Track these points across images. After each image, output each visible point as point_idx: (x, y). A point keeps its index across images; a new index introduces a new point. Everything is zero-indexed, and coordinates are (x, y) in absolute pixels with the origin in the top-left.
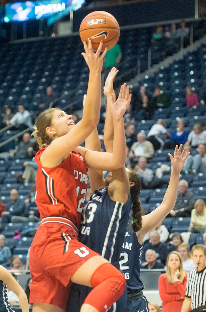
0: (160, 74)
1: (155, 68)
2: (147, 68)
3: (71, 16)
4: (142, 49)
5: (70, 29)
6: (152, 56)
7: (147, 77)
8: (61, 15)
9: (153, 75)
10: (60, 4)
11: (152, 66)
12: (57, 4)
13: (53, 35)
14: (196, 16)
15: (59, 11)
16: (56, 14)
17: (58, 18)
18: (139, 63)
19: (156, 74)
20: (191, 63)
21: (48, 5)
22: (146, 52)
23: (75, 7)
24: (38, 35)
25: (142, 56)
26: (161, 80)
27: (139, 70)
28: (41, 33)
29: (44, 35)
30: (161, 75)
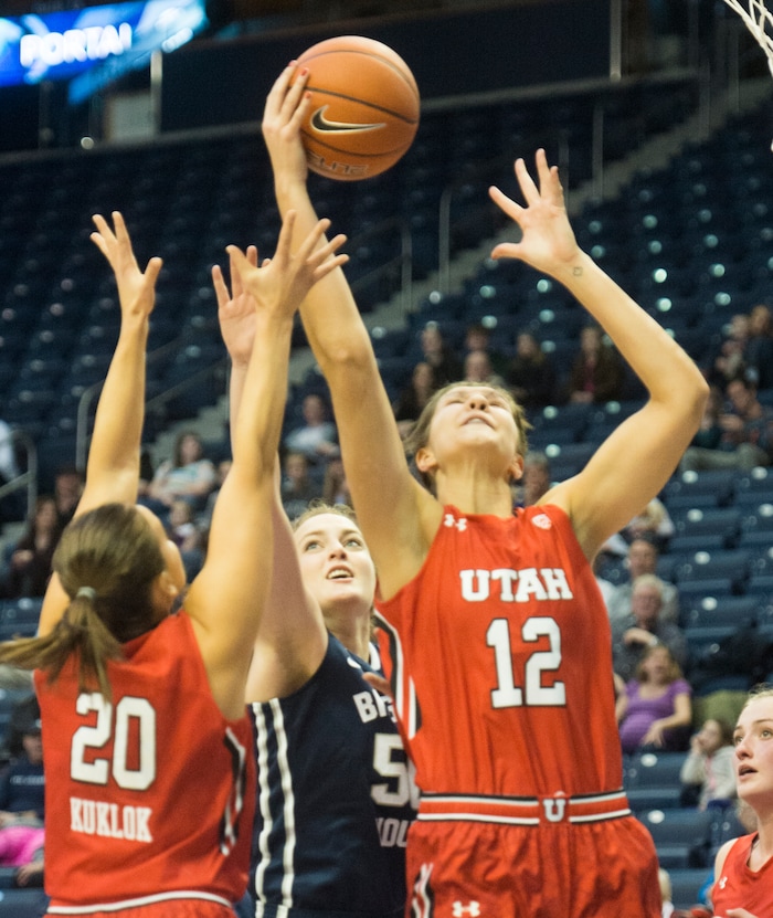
0: (484, 285)
1: (467, 265)
2: (435, 266)
3: (156, 72)
4: (418, 195)
5: (152, 119)
6: (453, 220)
7: (436, 297)
8: (116, 67)
9: (457, 289)
10: (113, 29)
11: (454, 255)
12: (104, 27)
13: (87, 142)
14: (615, 72)
15: (111, 55)
16: (97, 64)
17: (105, 77)
18: (407, 246)
19: (471, 286)
20: (600, 244)
21: (69, 33)
22: (432, 205)
23: (167, 38)
24: (33, 144)
25: (418, 219)
26: (489, 306)
27: (407, 273)
28: (45, 134)
29: (53, 144)
30: (488, 291)
